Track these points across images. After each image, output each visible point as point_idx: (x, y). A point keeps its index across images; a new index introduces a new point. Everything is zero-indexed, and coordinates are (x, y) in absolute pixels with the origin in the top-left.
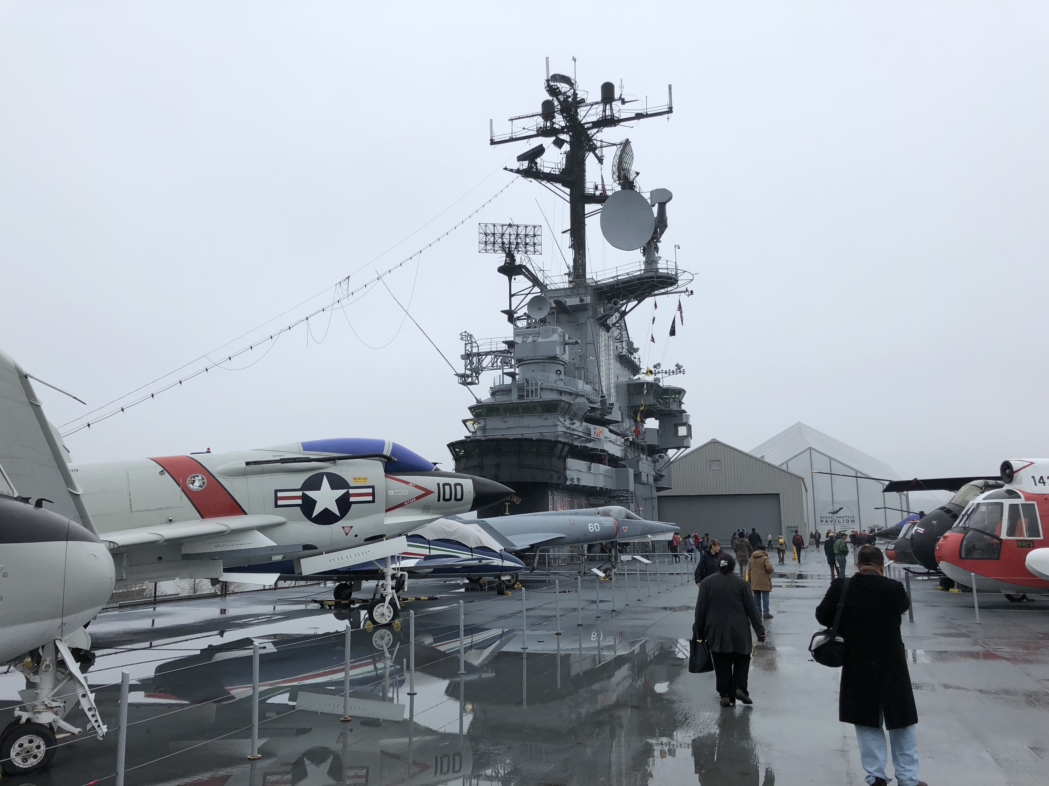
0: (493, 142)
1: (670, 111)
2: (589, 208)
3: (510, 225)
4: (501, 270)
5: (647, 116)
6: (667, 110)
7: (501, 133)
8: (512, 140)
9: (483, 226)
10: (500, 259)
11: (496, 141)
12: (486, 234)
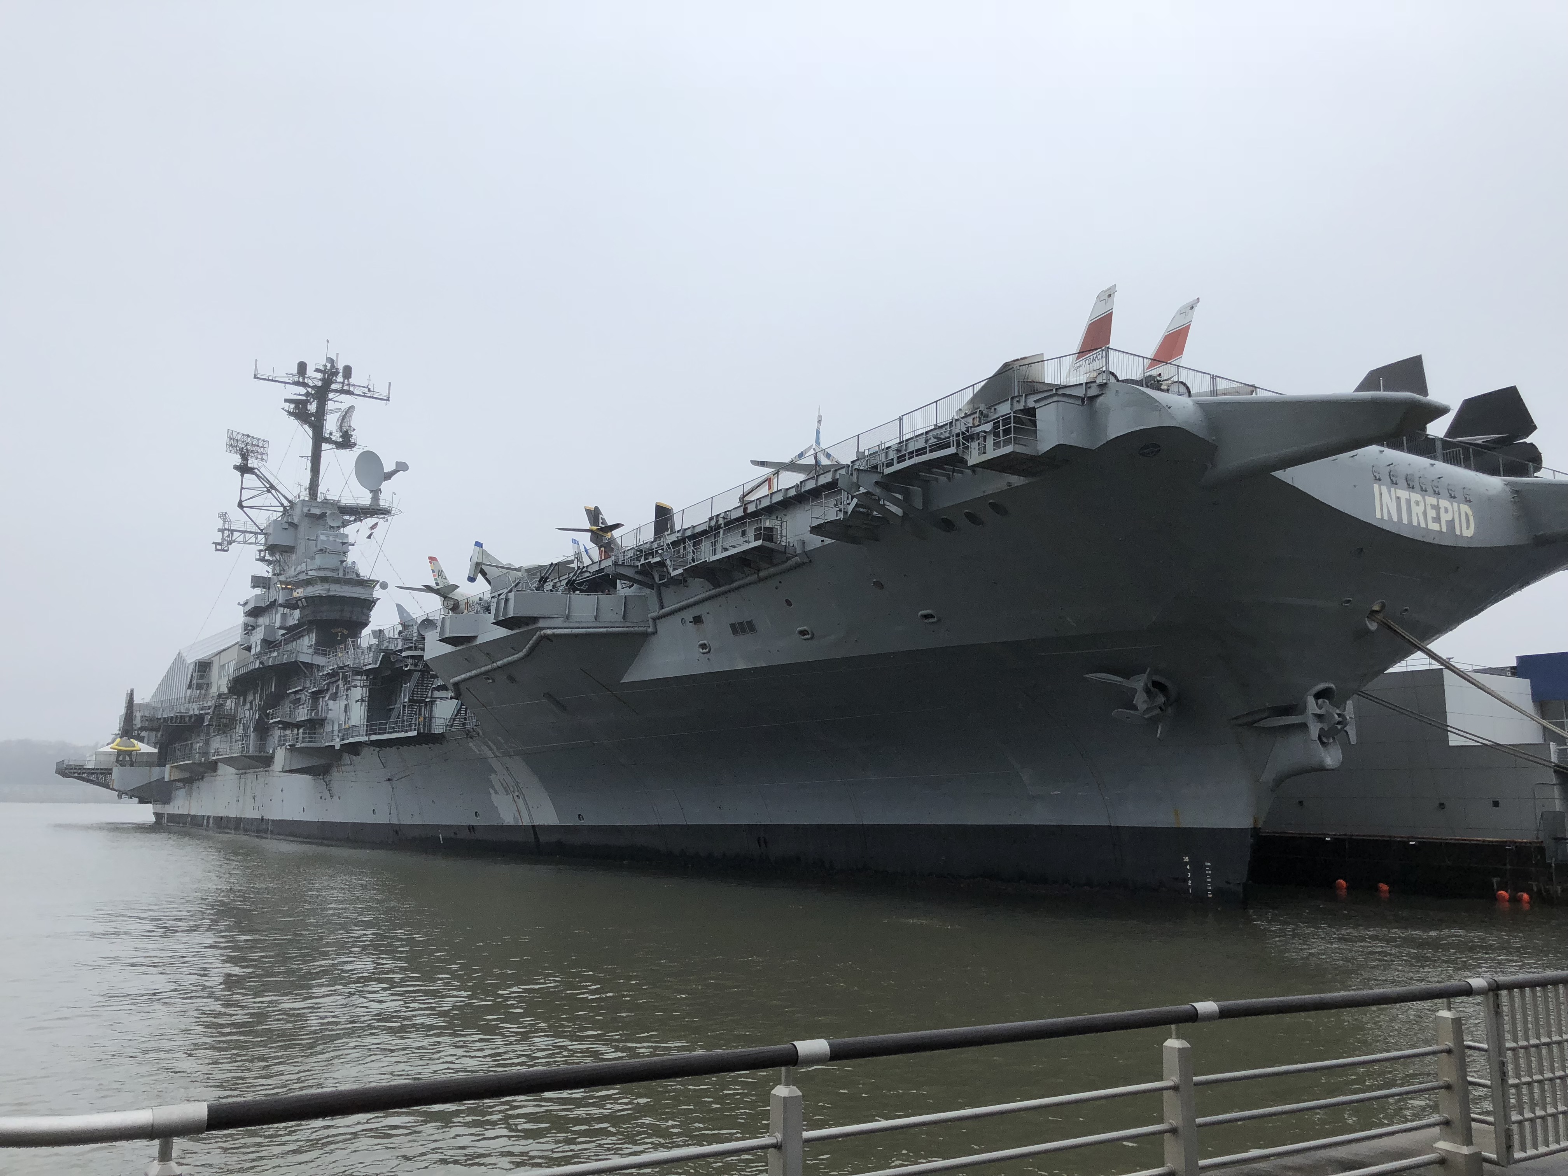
0: (256, 377)
1: (388, 399)
2: (325, 446)
3: (248, 436)
4: (236, 468)
5: (373, 397)
6: (386, 398)
7: (263, 372)
8: (272, 380)
9: (230, 432)
10: (237, 460)
11: (258, 376)
12: (231, 439)
